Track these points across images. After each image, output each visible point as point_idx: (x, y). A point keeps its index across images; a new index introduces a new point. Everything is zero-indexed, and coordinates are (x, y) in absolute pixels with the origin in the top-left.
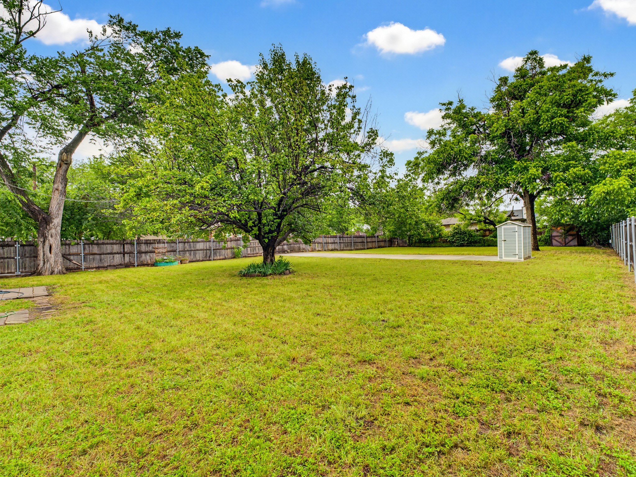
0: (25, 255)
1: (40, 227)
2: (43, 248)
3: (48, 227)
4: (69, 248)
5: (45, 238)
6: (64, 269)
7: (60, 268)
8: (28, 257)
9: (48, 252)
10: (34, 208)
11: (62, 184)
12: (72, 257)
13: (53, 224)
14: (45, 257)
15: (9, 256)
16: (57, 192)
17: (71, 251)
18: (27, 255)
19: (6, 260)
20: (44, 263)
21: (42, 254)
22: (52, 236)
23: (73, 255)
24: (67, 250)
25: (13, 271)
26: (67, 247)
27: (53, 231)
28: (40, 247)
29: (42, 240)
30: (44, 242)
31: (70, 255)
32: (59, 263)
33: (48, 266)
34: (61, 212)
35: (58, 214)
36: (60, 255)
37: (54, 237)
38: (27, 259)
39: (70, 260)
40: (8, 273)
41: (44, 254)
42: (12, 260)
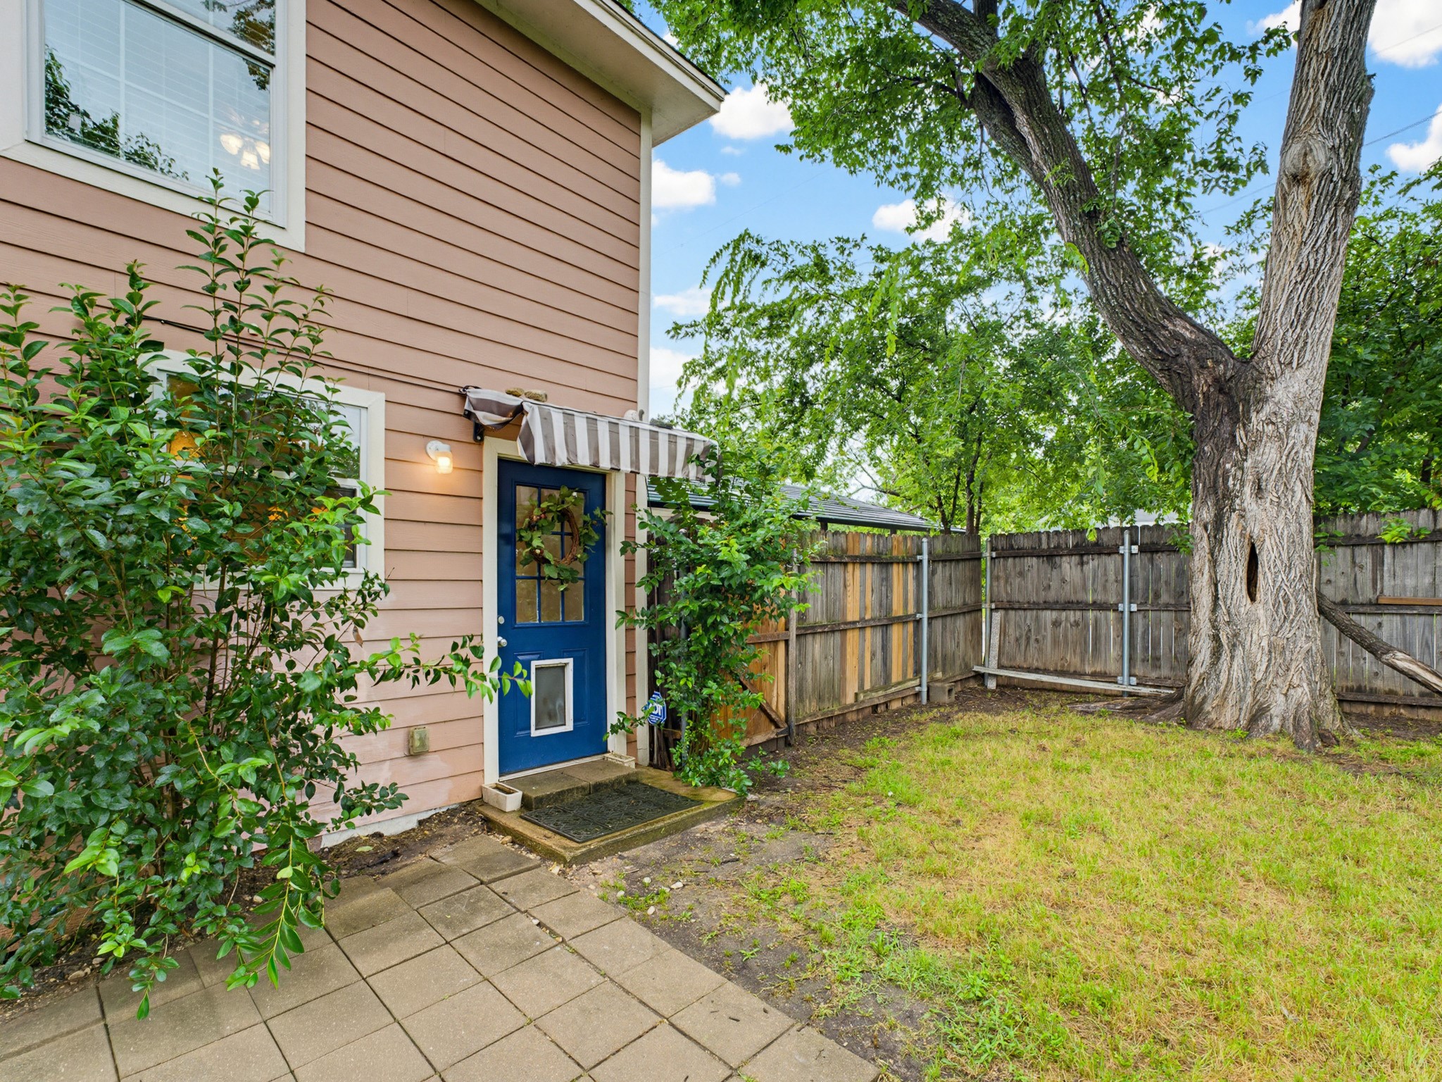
0: (1157, 595)
1: (1201, 440)
2: (1214, 563)
3: (1240, 433)
4: (1378, 563)
5: (1223, 500)
6: (1328, 703)
7: (1302, 694)
8: (1166, 608)
9: (1241, 587)
10: (1176, 336)
11: (1328, 124)
12: (1389, 628)
13: (1268, 408)
14: (1222, 616)
15: (1100, 598)
16: (1299, 195)
17: (1389, 587)
18: (1165, 598)
19: (1091, 615)
20: (1216, 653)
21: (1205, 600)
22: (1259, 491)
23: (1402, 608)
24: (1365, 577)
25: (1112, 667)
26: (1365, 556)
27: (1268, 455)
28: (1200, 561)
29: (1207, 515)
30: (1219, 524)
31: (1377, 607)
32: (1299, 663)
33: (1237, 673)
34: (1324, 328)
35: (1302, 344)
36: (1308, 608)
37: (1270, 496)
38: (1165, 616)
39: (1376, 650)
40: (1095, 676)
41: (1216, 598)
42: (1111, 615)
